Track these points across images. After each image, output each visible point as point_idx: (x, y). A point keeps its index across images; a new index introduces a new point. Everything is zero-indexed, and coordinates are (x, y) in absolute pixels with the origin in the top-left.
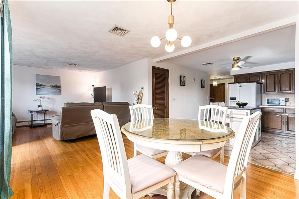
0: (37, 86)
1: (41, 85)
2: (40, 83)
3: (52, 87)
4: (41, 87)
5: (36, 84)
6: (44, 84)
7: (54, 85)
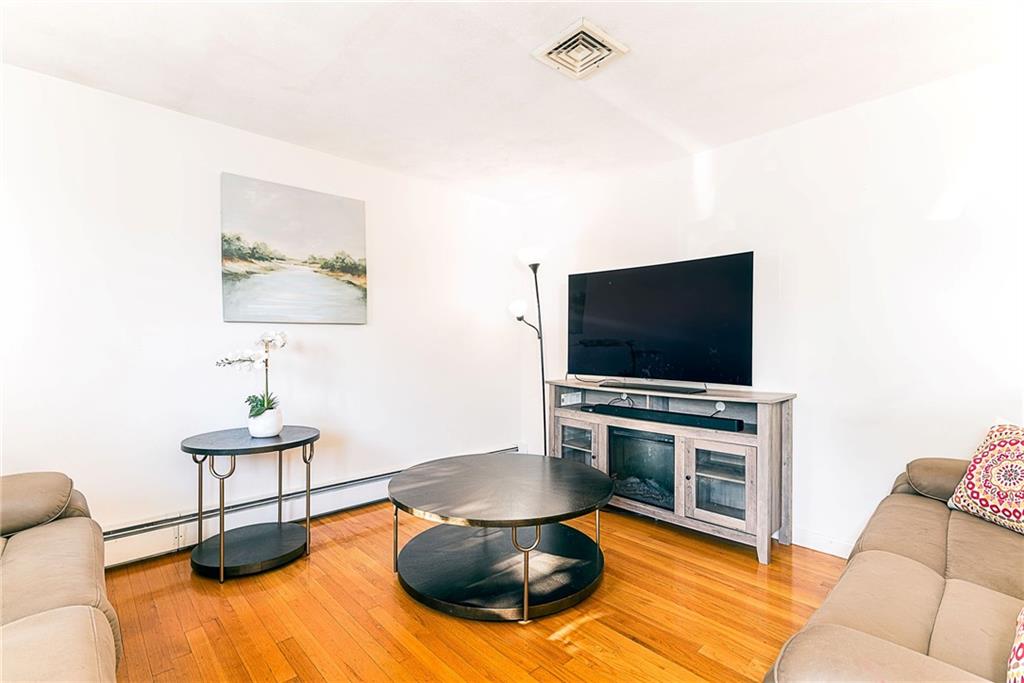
0: (227, 255)
1: (254, 255)
2: (248, 242)
3: (317, 267)
4: (258, 265)
5: (225, 240)
6: (273, 247)
7: (330, 257)
